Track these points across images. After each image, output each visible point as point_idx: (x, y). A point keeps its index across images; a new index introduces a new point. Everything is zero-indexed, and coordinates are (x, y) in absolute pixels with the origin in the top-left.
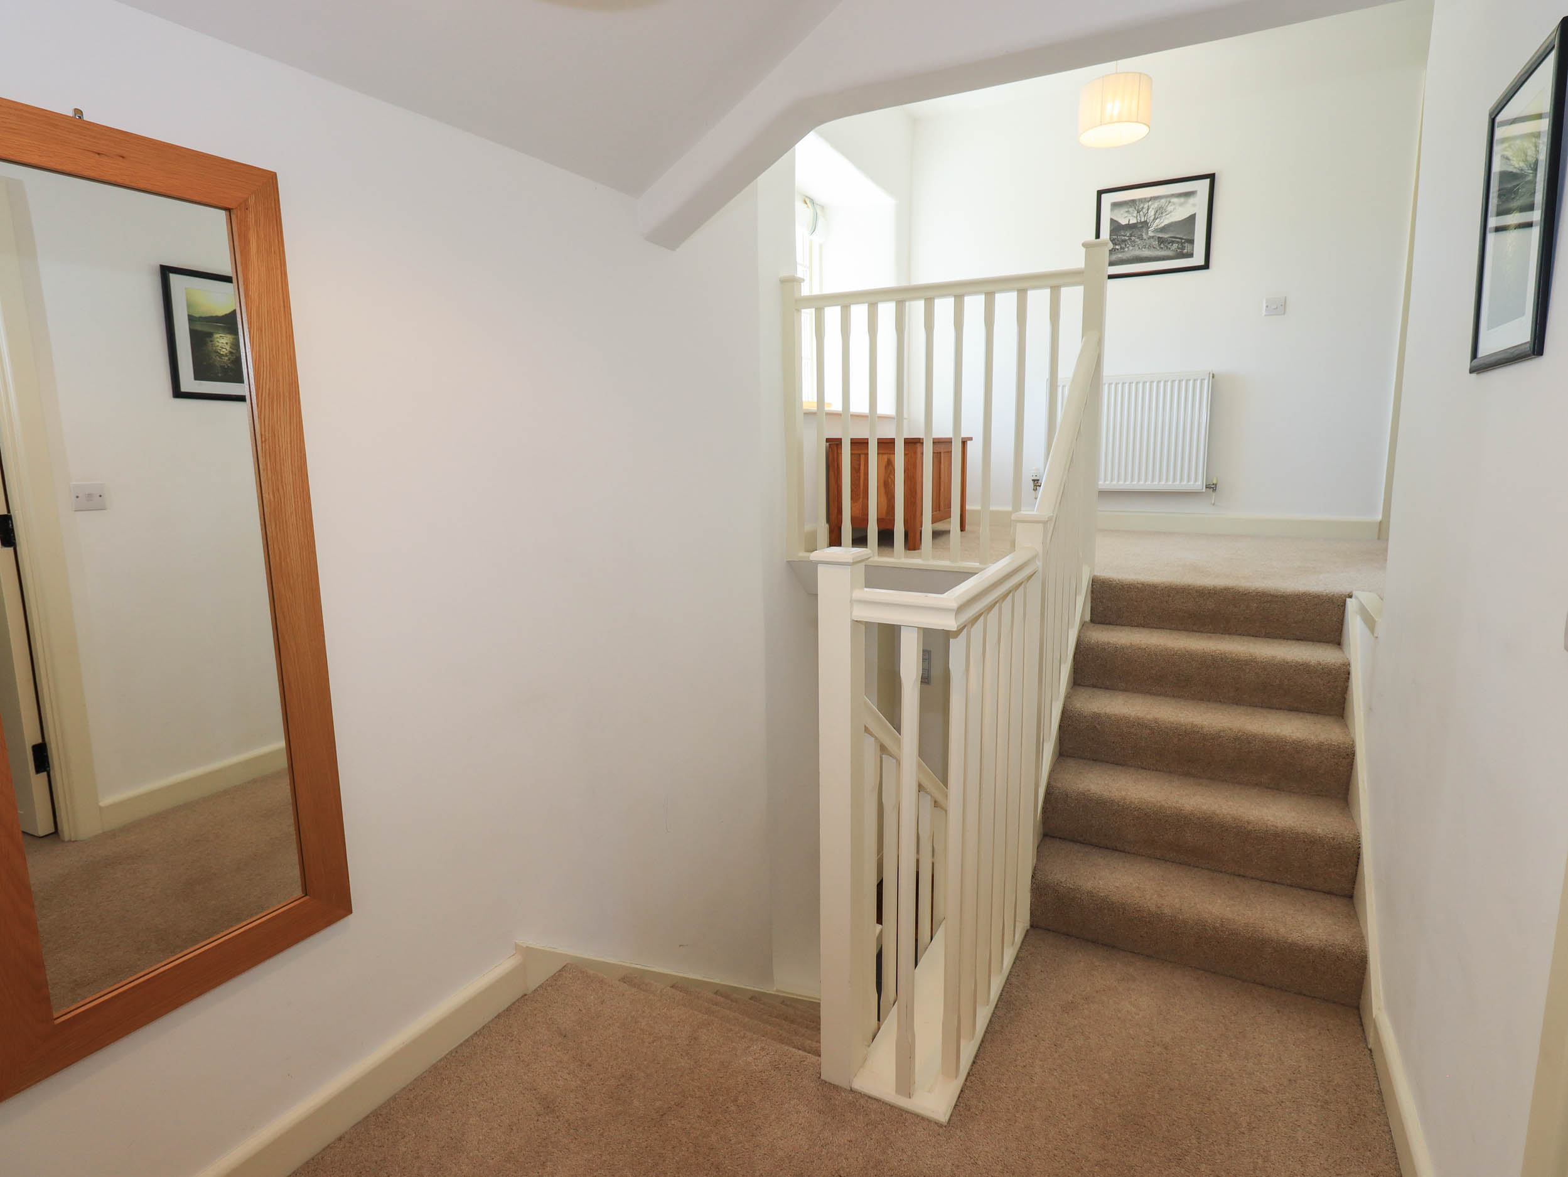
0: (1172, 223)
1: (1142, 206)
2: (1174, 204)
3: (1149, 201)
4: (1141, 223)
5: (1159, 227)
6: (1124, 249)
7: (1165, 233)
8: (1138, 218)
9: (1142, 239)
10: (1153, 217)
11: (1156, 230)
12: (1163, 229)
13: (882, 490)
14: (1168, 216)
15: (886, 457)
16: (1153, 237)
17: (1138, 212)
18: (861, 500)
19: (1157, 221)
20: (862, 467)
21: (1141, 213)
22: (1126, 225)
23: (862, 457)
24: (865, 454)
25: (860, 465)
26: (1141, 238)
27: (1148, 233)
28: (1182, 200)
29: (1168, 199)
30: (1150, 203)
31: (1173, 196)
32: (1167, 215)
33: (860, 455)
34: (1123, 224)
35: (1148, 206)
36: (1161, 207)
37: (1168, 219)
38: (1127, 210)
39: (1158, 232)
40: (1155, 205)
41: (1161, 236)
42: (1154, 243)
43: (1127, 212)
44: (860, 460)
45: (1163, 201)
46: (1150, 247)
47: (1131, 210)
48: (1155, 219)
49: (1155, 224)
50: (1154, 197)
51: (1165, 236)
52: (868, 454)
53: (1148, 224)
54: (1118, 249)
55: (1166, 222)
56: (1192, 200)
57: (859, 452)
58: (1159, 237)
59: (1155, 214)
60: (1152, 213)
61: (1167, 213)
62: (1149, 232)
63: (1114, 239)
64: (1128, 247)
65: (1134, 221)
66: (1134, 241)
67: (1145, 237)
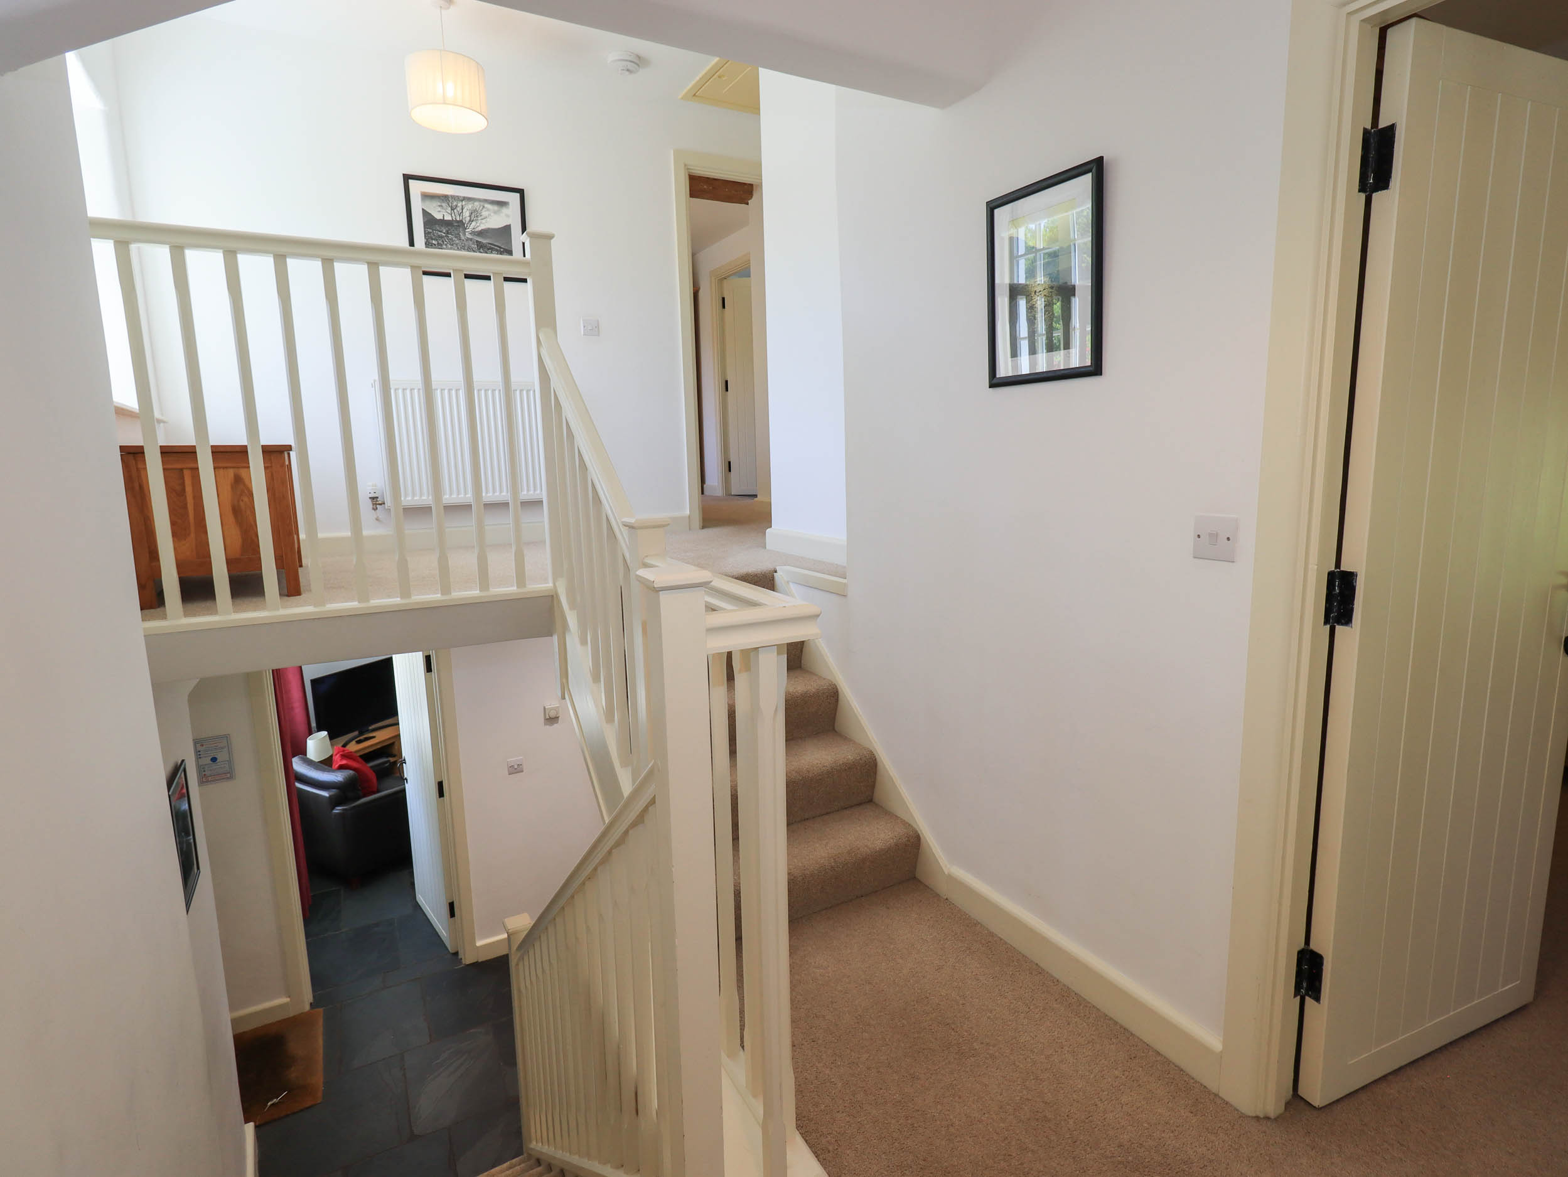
0: (489, 229)
1: (455, 204)
2: (488, 210)
3: (462, 201)
4: (457, 221)
5: (477, 230)
6: (441, 245)
7: (483, 237)
8: (453, 215)
9: (460, 239)
10: (469, 218)
11: (473, 233)
12: (481, 233)
13: (231, 519)
14: (484, 221)
15: (231, 473)
16: (471, 239)
17: (452, 209)
18: (193, 535)
19: (474, 223)
20: (189, 489)
21: (455, 211)
22: (440, 220)
23: (187, 475)
24: (192, 469)
25: (183, 484)
26: (458, 236)
27: (465, 234)
28: (496, 208)
29: (482, 204)
30: (464, 202)
31: (486, 201)
32: (482, 219)
33: (181, 470)
34: (438, 218)
35: (462, 206)
36: (475, 211)
37: (483, 224)
38: (439, 204)
39: (475, 235)
40: (469, 206)
41: (480, 240)
42: (473, 246)
43: (439, 206)
44: (183, 478)
45: (476, 204)
46: (469, 249)
47: (444, 205)
48: (471, 221)
49: (472, 227)
50: (467, 197)
51: (484, 241)
52: (198, 469)
53: (464, 224)
54: (435, 245)
55: (482, 227)
56: (505, 210)
57: (179, 466)
58: (477, 241)
59: (470, 216)
60: (466, 214)
61: (482, 217)
62: (467, 233)
63: (429, 233)
64: (446, 245)
65: (448, 218)
66: (451, 239)
67: (463, 237)
